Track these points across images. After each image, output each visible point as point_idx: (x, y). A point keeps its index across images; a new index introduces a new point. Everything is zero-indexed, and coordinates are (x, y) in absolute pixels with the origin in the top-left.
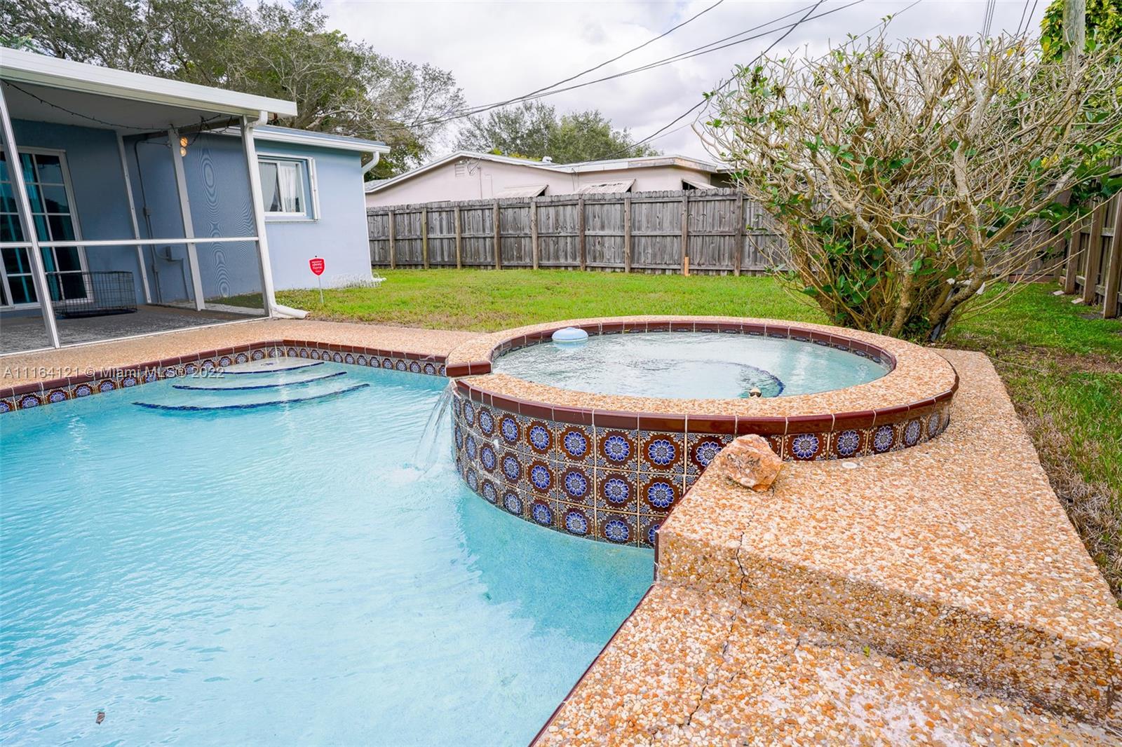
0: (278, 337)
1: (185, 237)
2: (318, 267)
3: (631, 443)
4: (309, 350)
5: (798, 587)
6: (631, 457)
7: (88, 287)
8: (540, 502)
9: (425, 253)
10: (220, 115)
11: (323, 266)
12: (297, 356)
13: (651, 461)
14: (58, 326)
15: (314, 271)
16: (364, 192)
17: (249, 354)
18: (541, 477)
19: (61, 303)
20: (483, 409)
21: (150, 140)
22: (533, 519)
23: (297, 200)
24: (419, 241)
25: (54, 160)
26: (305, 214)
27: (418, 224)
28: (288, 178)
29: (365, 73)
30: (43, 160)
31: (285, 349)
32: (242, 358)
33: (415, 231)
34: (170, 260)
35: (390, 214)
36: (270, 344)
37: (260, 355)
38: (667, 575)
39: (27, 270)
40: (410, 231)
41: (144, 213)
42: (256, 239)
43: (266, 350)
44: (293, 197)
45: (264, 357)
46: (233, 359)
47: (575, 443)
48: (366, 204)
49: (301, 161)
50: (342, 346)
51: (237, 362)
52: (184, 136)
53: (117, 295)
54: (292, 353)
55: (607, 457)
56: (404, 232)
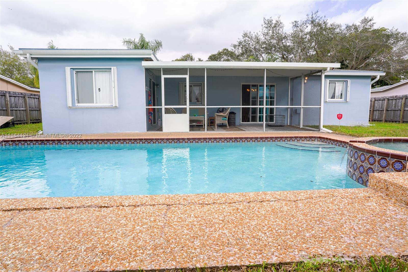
0: (318, 136)
1: (301, 106)
2: (340, 117)
3: (388, 162)
4: (326, 140)
5: (400, 191)
6: (388, 166)
7: (275, 119)
8: (360, 177)
9: (401, 117)
10: (315, 70)
11: (342, 117)
12: (322, 142)
13: (394, 168)
14: (265, 128)
15: (338, 118)
16: (370, 92)
17: (308, 139)
18: (361, 170)
19: (268, 123)
20: (356, 152)
21: (297, 79)
22: (358, 182)
23: (341, 94)
24: (399, 111)
25: (274, 86)
26: (343, 99)
27: (400, 104)
28: (339, 87)
29: (391, 41)
30: (271, 86)
31: (319, 139)
32: (306, 140)
33: (398, 107)
34: (296, 113)
35: (386, 100)
36: (315, 137)
37: (311, 140)
38: (370, 186)
39: (263, 114)
40: (395, 107)
41: (292, 99)
42: (320, 107)
43: (313, 139)
44: (340, 93)
45: (312, 141)
46: (303, 140)
47: (371, 160)
48: (370, 96)
49: (345, 81)
50: (336, 140)
51: (304, 141)
52: (306, 77)
53: (281, 122)
54: (321, 141)
55: (380, 165)
56: (392, 107)
